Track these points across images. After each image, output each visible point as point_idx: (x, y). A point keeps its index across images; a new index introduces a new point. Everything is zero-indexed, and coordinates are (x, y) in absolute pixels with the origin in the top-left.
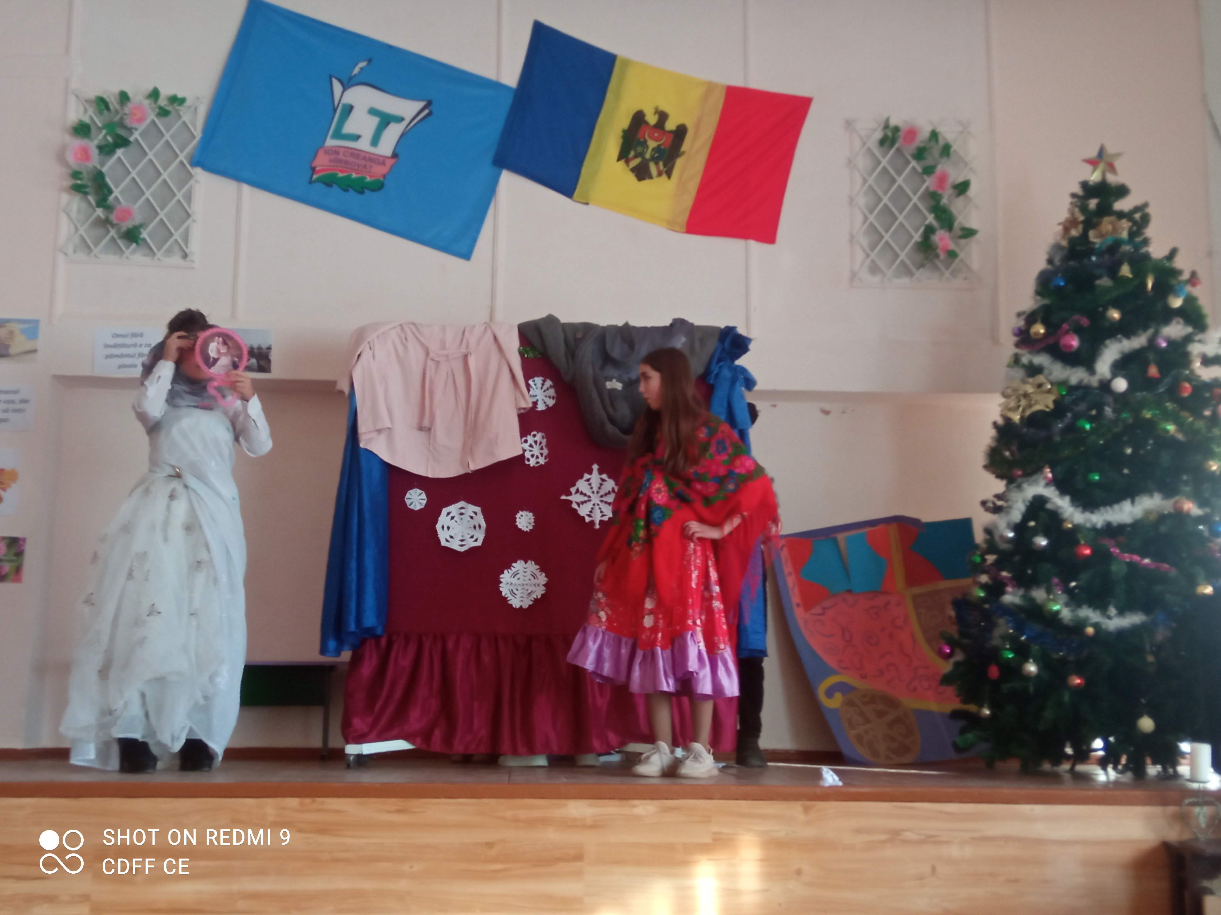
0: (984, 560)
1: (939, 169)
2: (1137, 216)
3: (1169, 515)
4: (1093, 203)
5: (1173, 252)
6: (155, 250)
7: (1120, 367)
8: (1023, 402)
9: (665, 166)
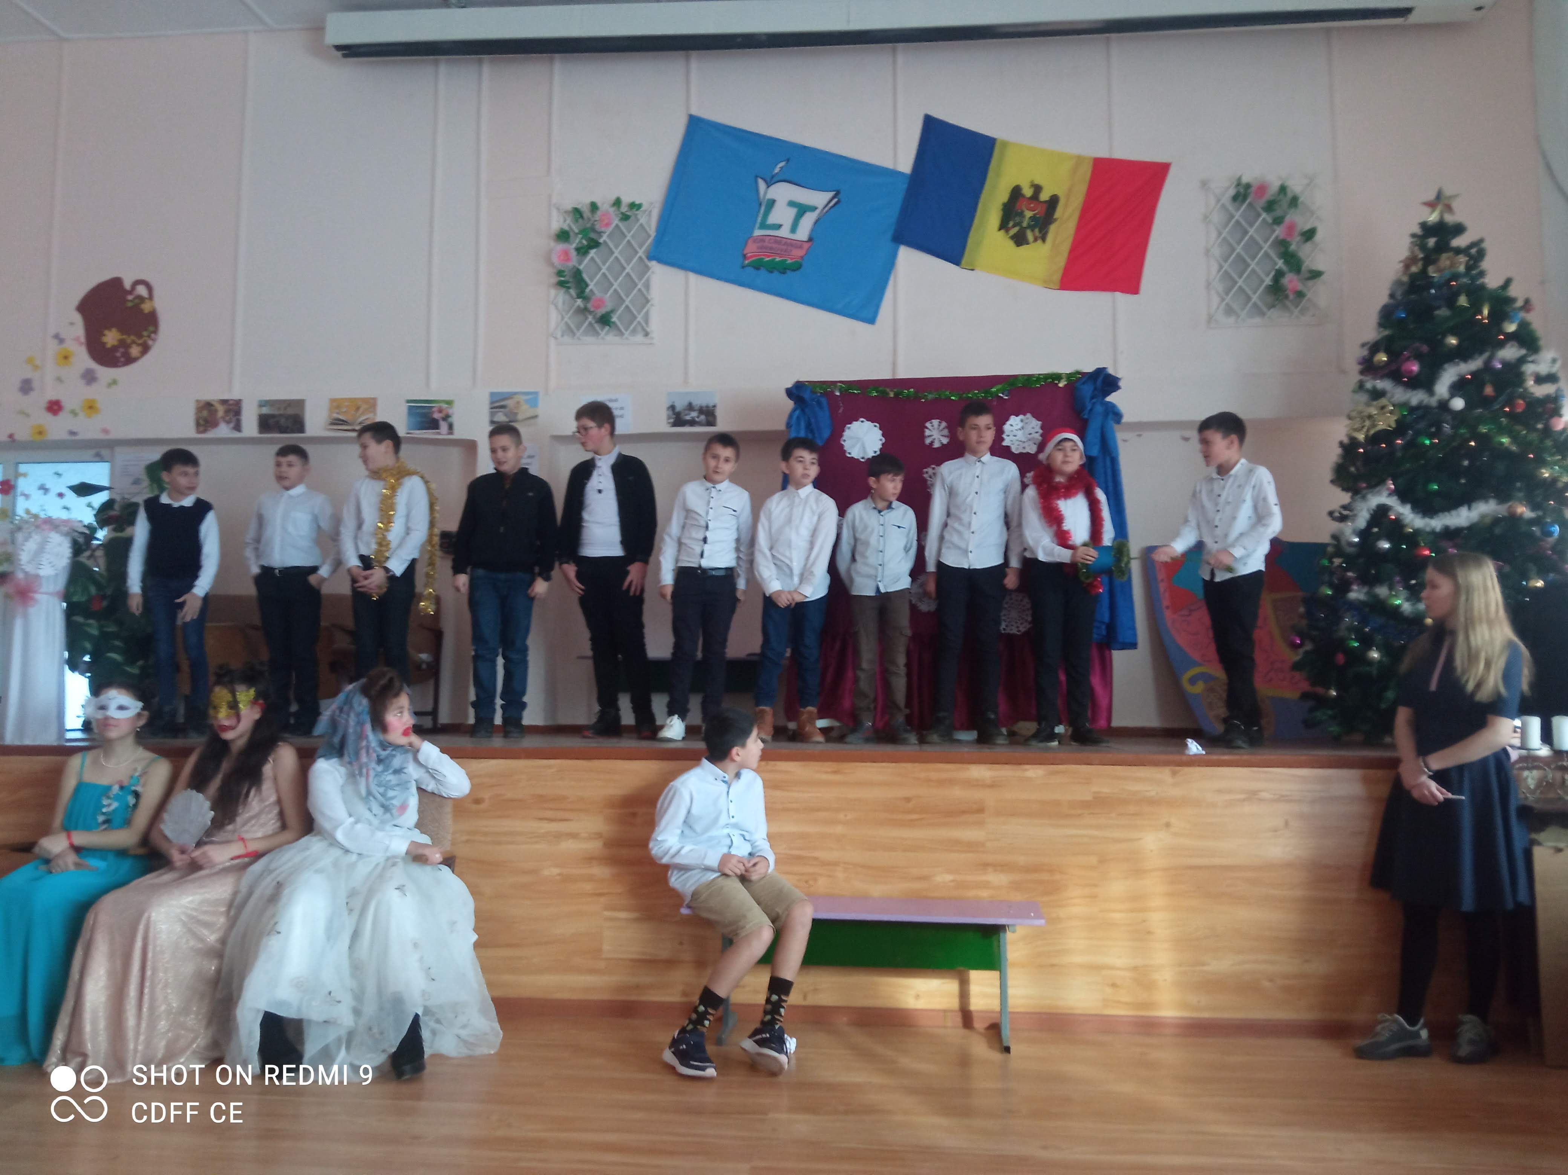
0: (1331, 562)
1: (1288, 219)
2: (1473, 251)
3: (1504, 519)
4: (1432, 242)
5: (1508, 282)
6: (623, 330)
7: (1458, 387)
8: (1367, 423)
9: (1040, 232)
